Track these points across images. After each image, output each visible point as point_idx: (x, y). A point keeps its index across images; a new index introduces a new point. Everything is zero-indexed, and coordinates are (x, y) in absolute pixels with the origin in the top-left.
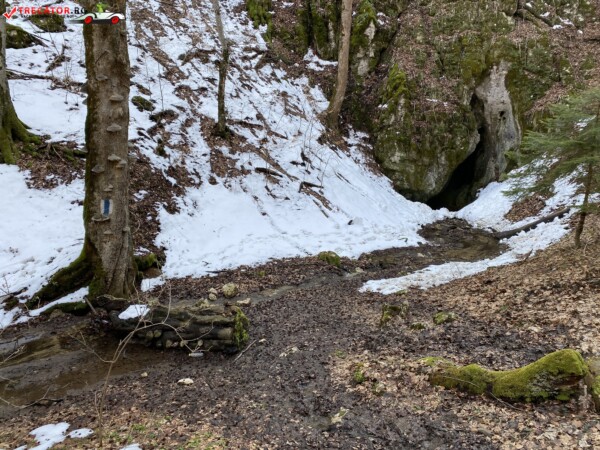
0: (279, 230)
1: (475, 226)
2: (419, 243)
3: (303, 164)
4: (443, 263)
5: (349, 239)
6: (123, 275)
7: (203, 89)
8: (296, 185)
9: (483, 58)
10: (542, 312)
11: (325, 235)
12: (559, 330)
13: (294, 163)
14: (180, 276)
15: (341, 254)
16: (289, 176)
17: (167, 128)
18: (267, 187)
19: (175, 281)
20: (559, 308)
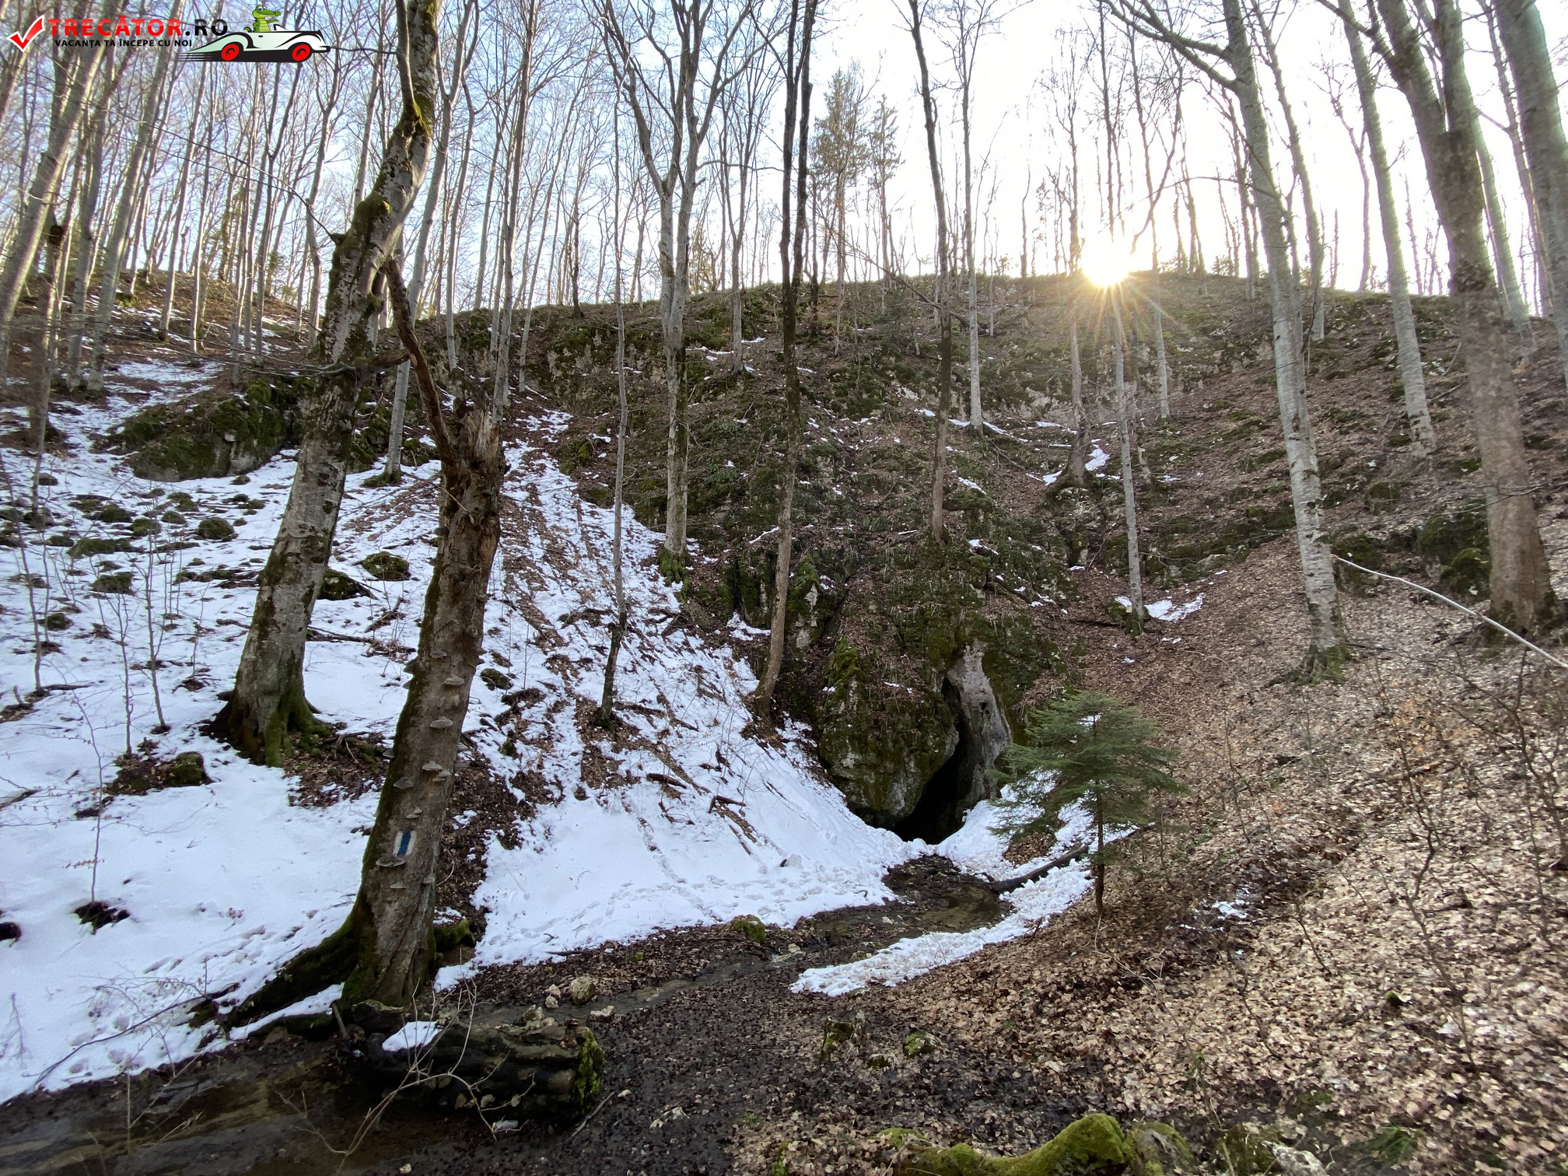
0: (674, 876)
1: (964, 870)
2: (885, 899)
3: (718, 769)
4: (920, 934)
5: (781, 892)
6: (407, 962)
7: (586, 661)
8: (706, 801)
9: (952, 636)
10: (1062, 1033)
11: (744, 885)
12: (1090, 1068)
13: (704, 766)
14: (503, 961)
15: (767, 920)
16: (695, 786)
17: (525, 714)
18: (661, 805)
19: (493, 971)
20: (1085, 1026)
